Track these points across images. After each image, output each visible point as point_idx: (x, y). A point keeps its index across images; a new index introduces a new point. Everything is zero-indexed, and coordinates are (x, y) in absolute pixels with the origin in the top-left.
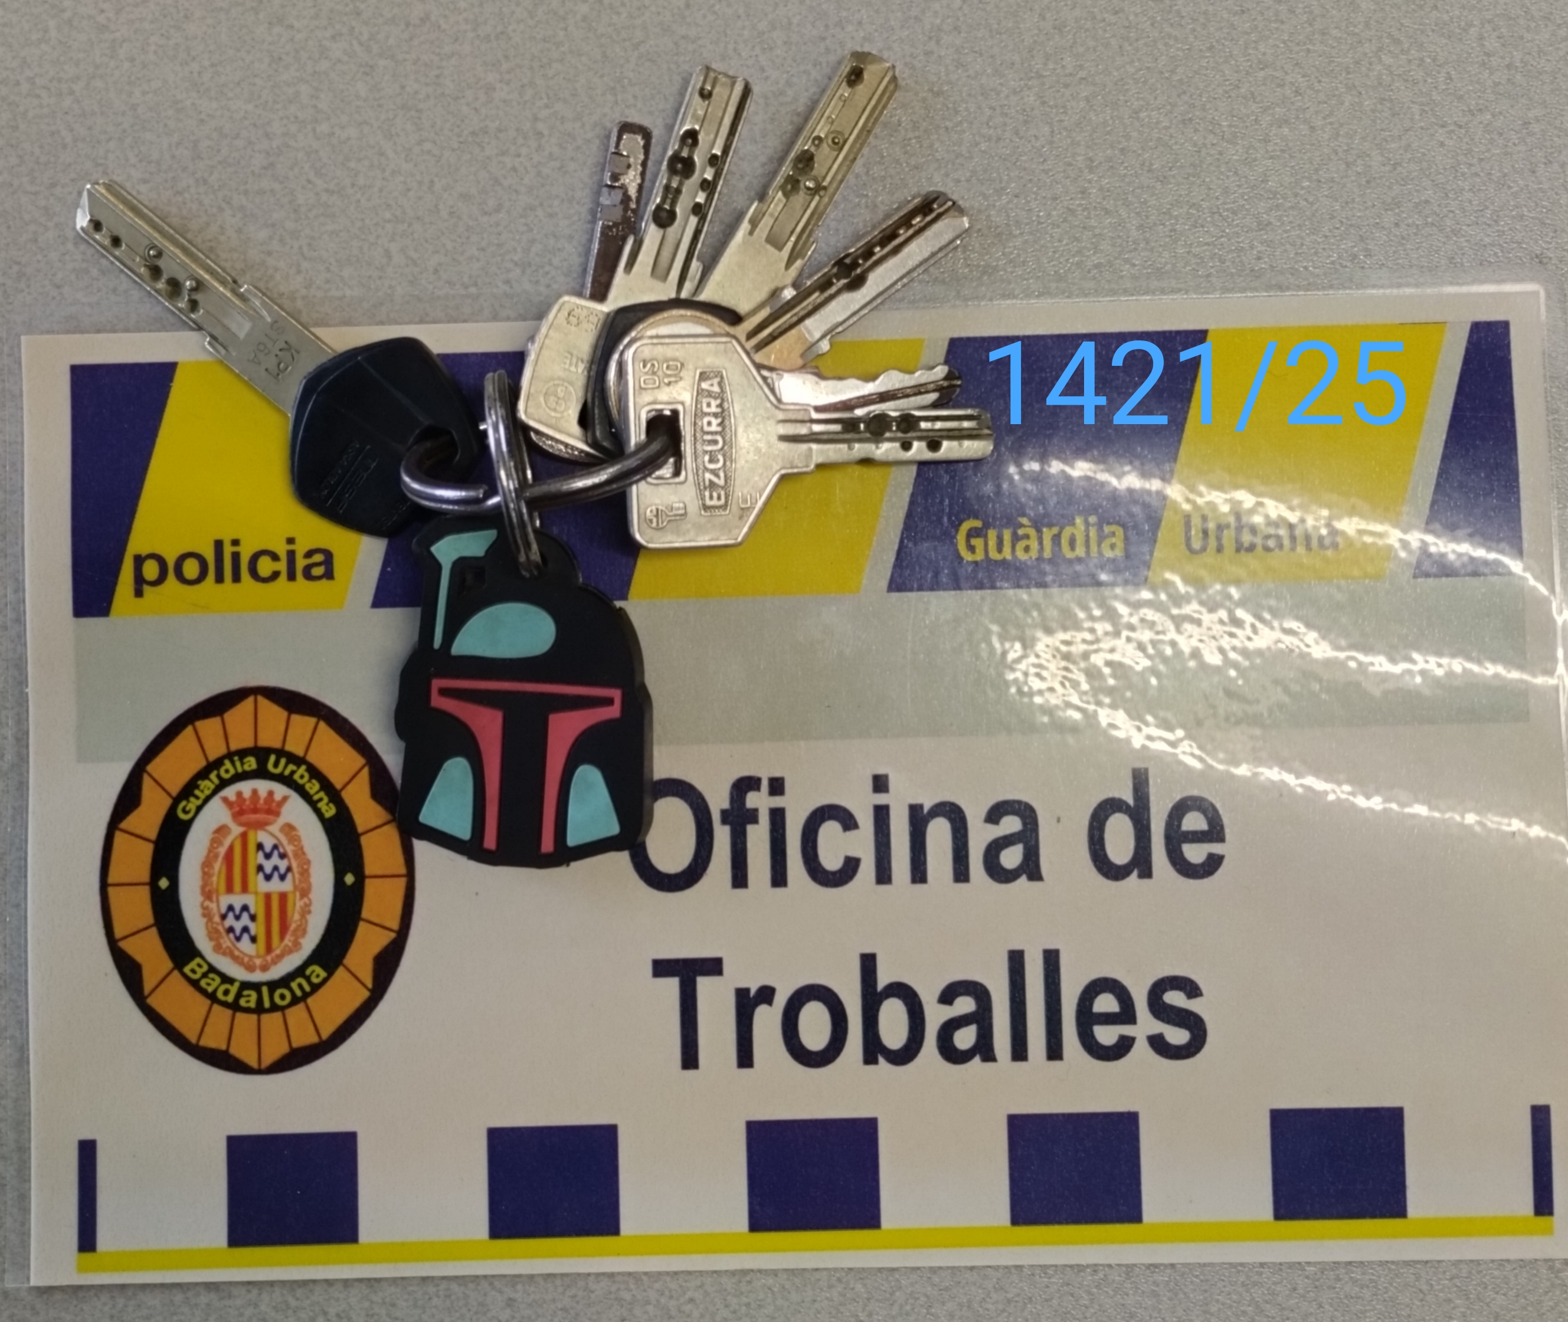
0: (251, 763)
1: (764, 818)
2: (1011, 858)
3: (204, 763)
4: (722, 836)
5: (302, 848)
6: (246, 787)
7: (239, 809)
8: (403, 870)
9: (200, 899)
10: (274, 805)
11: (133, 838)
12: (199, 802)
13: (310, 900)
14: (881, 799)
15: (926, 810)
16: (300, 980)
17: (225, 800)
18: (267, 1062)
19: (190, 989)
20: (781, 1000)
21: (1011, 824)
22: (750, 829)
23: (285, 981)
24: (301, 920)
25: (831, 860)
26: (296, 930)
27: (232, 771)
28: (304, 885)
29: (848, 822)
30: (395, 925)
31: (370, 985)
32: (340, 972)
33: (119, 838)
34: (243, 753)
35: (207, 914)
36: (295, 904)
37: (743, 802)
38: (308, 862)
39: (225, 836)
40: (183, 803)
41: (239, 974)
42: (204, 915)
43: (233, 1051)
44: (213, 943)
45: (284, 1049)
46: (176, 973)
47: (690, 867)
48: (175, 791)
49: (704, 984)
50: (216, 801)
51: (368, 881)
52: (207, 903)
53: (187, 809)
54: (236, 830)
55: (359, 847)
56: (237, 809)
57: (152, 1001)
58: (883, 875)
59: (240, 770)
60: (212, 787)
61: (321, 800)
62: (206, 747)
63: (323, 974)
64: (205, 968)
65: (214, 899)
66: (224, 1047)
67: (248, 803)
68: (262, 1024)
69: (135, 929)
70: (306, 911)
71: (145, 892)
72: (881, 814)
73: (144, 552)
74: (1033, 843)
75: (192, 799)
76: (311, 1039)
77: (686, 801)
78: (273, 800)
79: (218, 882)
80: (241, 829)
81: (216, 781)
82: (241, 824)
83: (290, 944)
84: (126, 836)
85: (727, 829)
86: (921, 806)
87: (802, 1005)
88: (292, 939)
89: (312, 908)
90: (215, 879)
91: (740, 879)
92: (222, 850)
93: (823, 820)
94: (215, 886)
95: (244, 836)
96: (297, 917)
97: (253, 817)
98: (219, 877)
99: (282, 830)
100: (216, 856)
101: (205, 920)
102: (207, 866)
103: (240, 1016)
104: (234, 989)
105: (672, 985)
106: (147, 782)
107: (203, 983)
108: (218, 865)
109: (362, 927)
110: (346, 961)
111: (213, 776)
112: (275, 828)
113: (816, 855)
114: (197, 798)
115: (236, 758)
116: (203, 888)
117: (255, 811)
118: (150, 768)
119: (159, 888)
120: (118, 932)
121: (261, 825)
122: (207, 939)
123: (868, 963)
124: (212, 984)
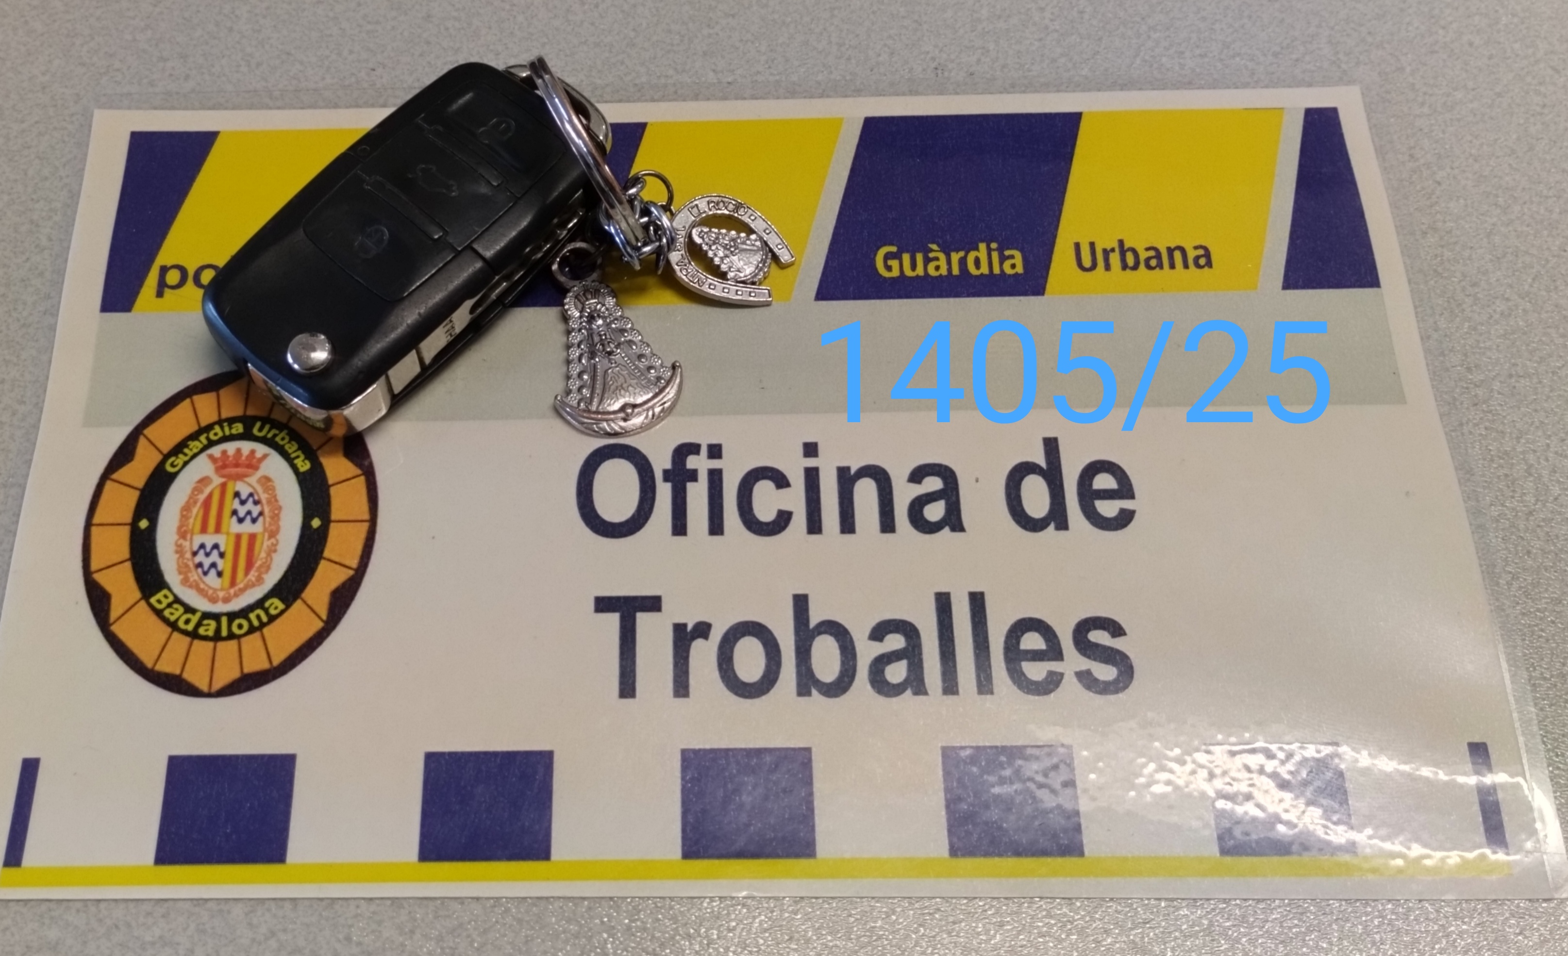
0: (238, 428)
1: (703, 477)
2: (935, 512)
3: (196, 428)
4: (664, 492)
5: (275, 496)
6: (231, 447)
7: (222, 465)
8: (366, 516)
9: (176, 537)
10: (255, 460)
11: (122, 486)
12: (186, 458)
13: (277, 541)
14: (811, 462)
15: (853, 471)
16: (259, 612)
17: (211, 457)
18: (217, 685)
19: (154, 618)
20: (716, 635)
21: (933, 484)
22: (690, 486)
23: (244, 613)
24: (266, 558)
25: (765, 513)
26: (261, 566)
27: (220, 434)
28: (273, 528)
29: (781, 481)
30: (354, 563)
31: (324, 617)
32: (298, 604)
33: (109, 485)
34: (231, 421)
35: (180, 550)
36: (262, 543)
37: (684, 464)
38: (280, 508)
39: (206, 485)
40: (172, 459)
41: (203, 605)
42: (177, 552)
43: (186, 676)
44: (181, 577)
45: (235, 674)
46: (143, 603)
47: (633, 517)
48: (166, 450)
49: (643, 620)
50: (203, 457)
51: (332, 525)
52: (181, 541)
53: (175, 463)
54: (217, 481)
55: (328, 496)
56: (220, 464)
57: (114, 628)
58: (814, 526)
59: (227, 432)
60: (200, 446)
61: (298, 457)
62: (200, 415)
63: (281, 606)
64: (171, 598)
65: (189, 537)
66: (178, 672)
67: (230, 459)
68: (218, 649)
69: (109, 563)
70: (272, 550)
71: (125, 532)
72: (812, 476)
73: (169, 264)
74: (954, 498)
75: (181, 456)
76: (262, 664)
77: (632, 462)
78: (254, 457)
79: (194, 524)
80: (223, 480)
81: (205, 442)
82: (223, 476)
83: (253, 579)
84: (116, 485)
85: (669, 485)
86: (848, 468)
87: (737, 639)
88: (256, 574)
89: (278, 547)
90: (191, 521)
91: (679, 527)
92: (202, 497)
93: (757, 479)
94: (190, 527)
95: (223, 486)
96: (263, 555)
97: (234, 471)
98: (195, 519)
99: (259, 481)
100: (195, 503)
101: (177, 556)
102: (186, 510)
103: (196, 642)
104: (195, 619)
105: (613, 620)
106: (142, 441)
107: (167, 613)
108: (196, 510)
109: (323, 564)
110: (304, 595)
111: (203, 438)
112: (253, 480)
113: (751, 509)
114: (186, 455)
115: (225, 424)
116: (179, 528)
117: (237, 465)
118: (146, 432)
119: (138, 528)
120: (94, 566)
121: (240, 477)
122: (176, 573)
123: (801, 603)
124: (175, 614)
